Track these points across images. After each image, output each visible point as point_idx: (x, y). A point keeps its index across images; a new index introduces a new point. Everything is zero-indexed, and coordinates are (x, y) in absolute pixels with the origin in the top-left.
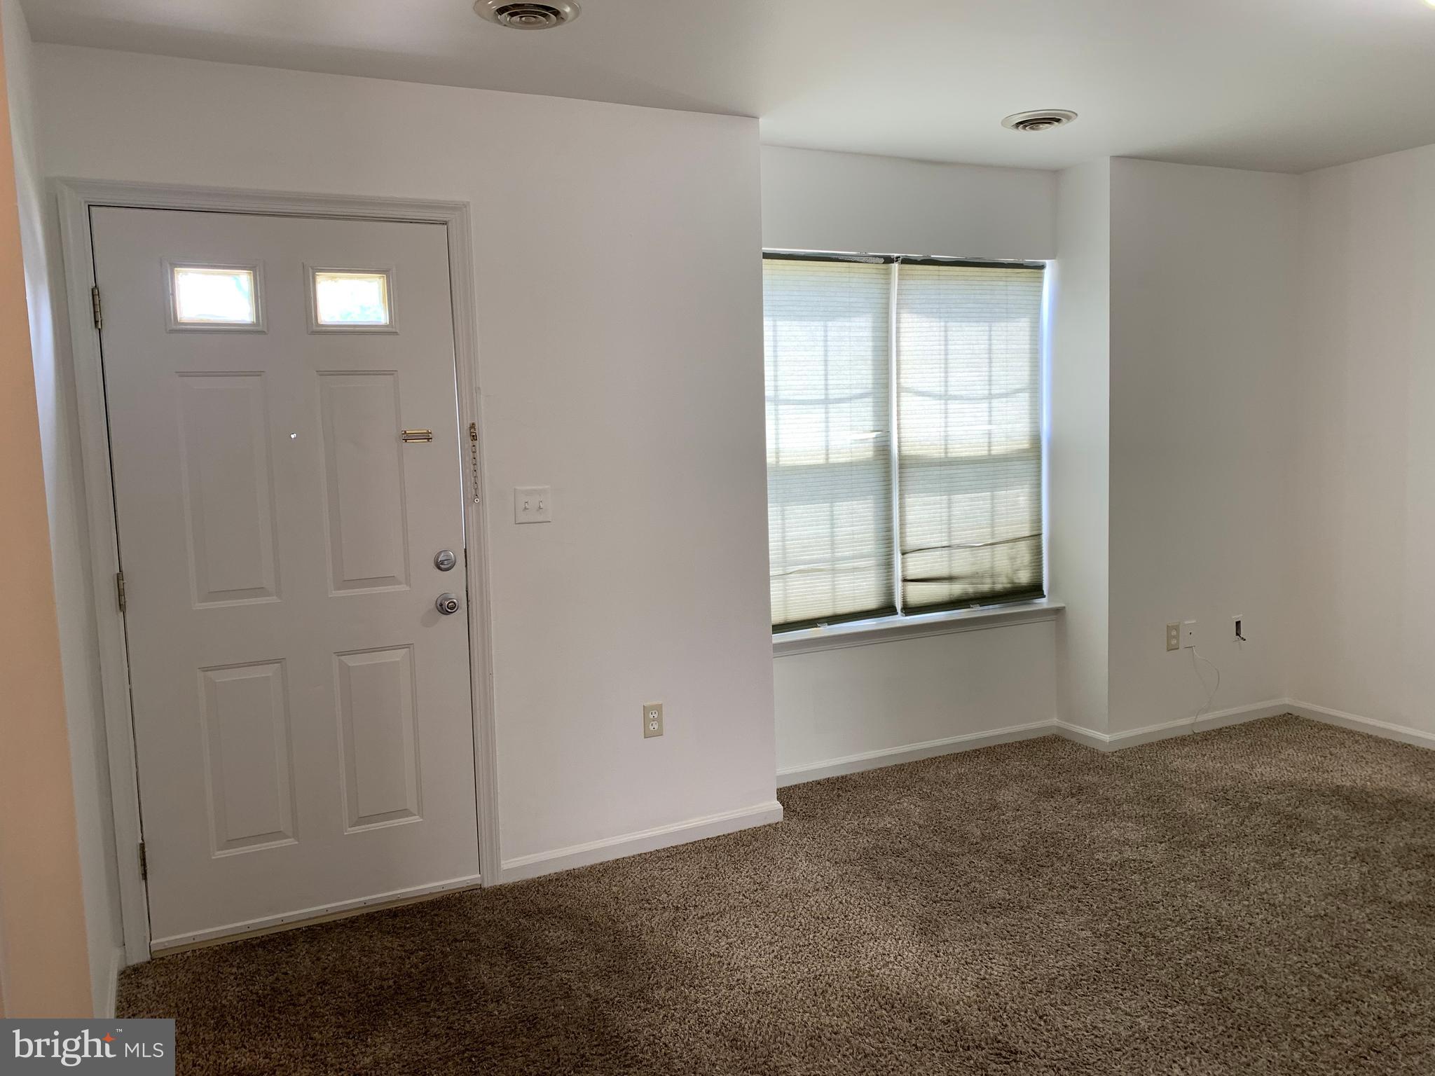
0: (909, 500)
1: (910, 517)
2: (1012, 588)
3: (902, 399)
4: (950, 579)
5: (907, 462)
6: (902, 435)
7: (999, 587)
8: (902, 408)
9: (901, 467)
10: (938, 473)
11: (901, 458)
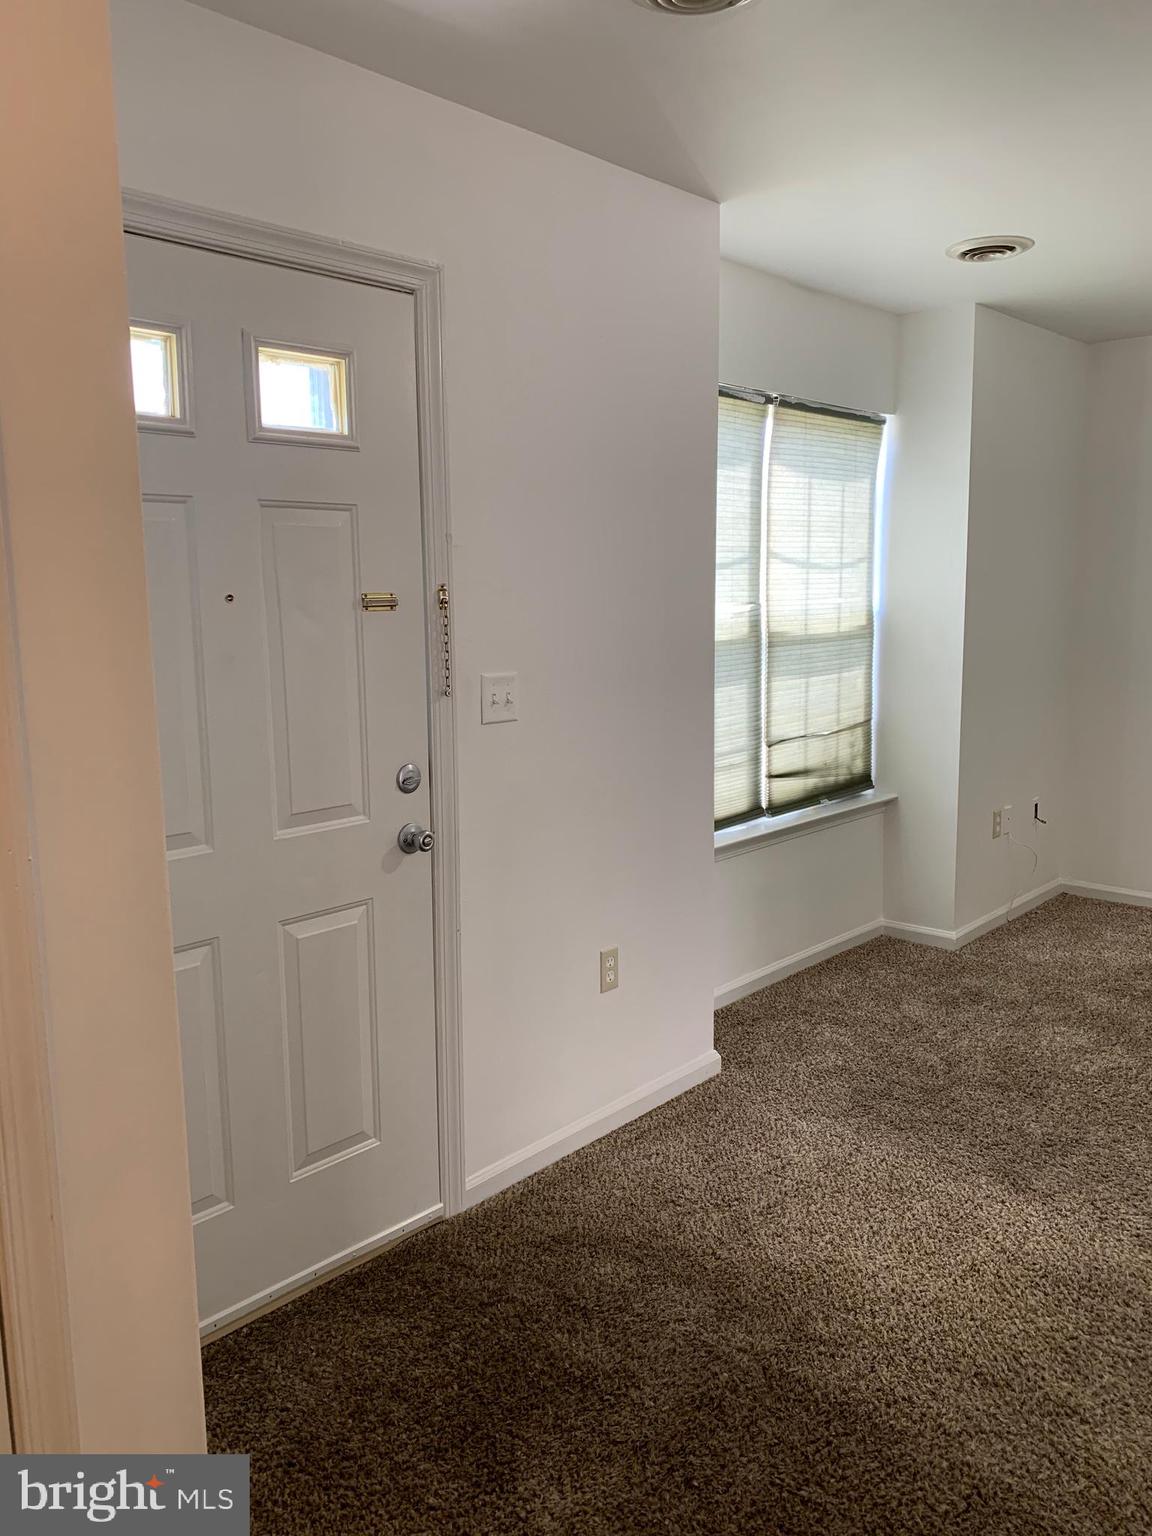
0: (775, 684)
1: (775, 704)
2: (852, 778)
3: (772, 566)
4: (804, 773)
5: (775, 640)
6: (771, 608)
7: (842, 778)
8: (771, 577)
9: (770, 645)
10: (799, 652)
11: (770, 635)
